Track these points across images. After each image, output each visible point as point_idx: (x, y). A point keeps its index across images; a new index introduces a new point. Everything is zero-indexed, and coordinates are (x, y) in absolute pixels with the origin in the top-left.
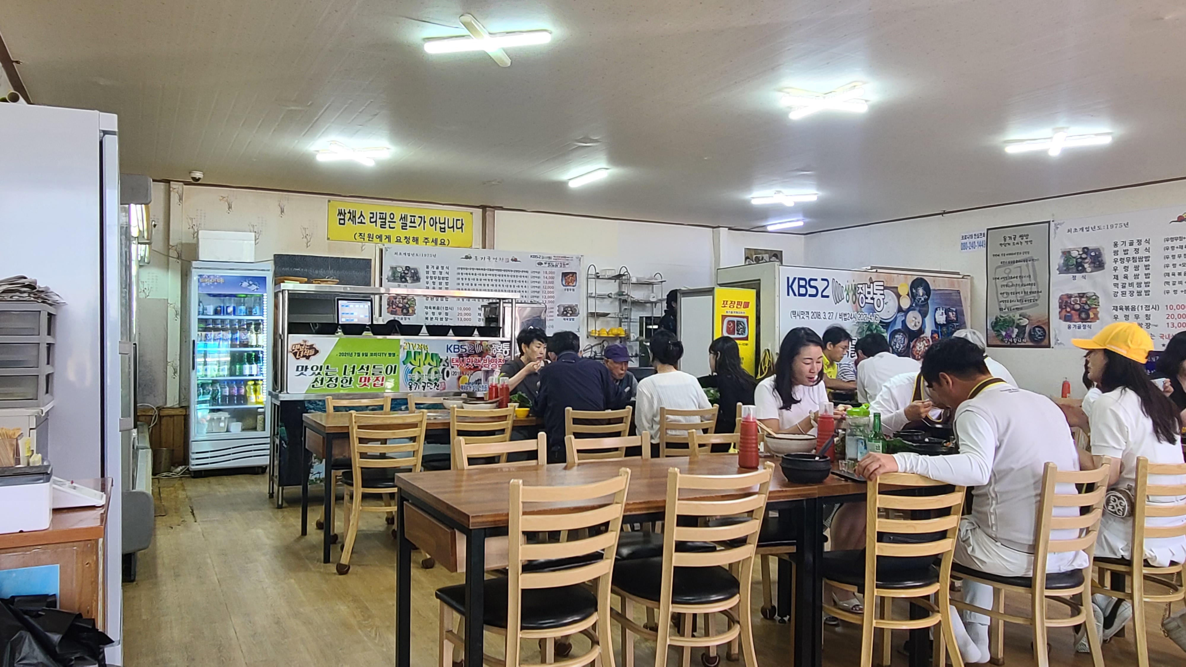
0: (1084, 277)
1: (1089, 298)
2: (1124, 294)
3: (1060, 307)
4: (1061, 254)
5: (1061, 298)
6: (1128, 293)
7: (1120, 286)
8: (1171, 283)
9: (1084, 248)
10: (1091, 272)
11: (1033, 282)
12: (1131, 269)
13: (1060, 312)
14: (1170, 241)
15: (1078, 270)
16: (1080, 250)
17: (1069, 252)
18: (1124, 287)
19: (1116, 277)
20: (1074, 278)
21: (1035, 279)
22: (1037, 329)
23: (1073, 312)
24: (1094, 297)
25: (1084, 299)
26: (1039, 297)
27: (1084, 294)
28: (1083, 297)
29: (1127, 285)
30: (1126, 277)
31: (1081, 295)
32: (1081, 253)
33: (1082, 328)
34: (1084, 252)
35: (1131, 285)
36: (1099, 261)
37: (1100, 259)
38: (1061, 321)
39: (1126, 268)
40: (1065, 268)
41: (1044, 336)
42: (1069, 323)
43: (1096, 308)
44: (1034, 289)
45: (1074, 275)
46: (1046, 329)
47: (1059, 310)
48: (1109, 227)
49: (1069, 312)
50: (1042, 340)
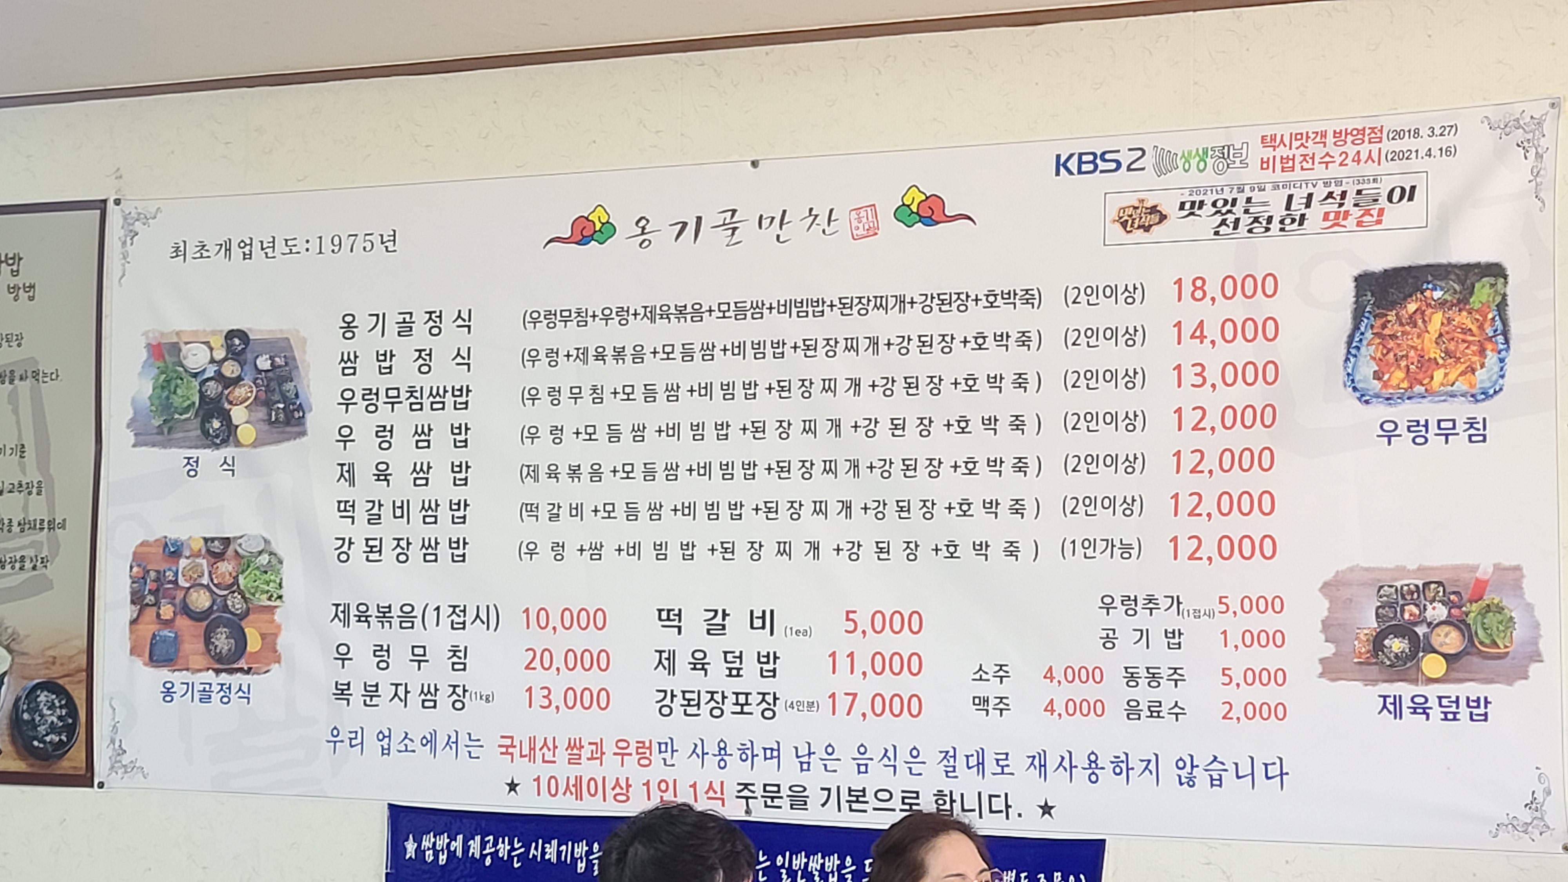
0: (229, 466)
1: (244, 562)
2: (373, 549)
3: (136, 598)
4: (144, 354)
5: (138, 558)
6: (389, 545)
7: (361, 514)
8: (544, 514)
9: (230, 335)
10: (254, 445)
11: (33, 476)
12: (403, 439)
13: (133, 622)
14: (542, 325)
15: (206, 433)
16: (218, 342)
17: (175, 348)
18: (374, 519)
19: (348, 473)
20: (192, 467)
21: (43, 463)
22: (43, 697)
23: (183, 622)
24: (264, 559)
25: (226, 567)
26: (55, 546)
27: (226, 541)
28: (219, 556)
29: (386, 512)
30: (383, 476)
31: (217, 547)
32: (220, 354)
33: (216, 697)
34: (233, 354)
35: (402, 510)
36: (285, 399)
37: (289, 386)
38: (139, 663)
39: (384, 433)
40: (157, 422)
41: (71, 730)
42: (164, 674)
43: (271, 609)
44: (38, 509)
45: (193, 453)
46: (79, 696)
47: (128, 611)
48: (327, 246)
49: (168, 623)
50: (62, 749)
